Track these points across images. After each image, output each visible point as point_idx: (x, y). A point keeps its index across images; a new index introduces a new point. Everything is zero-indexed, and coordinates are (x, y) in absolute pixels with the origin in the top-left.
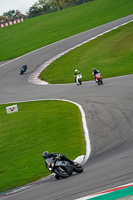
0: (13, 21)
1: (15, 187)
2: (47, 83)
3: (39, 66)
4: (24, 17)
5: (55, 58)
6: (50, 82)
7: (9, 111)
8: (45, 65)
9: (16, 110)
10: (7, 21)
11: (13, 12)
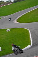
0: (9, 4)
1: (9, 54)
2: (19, 23)
3: (16, 18)
4: (13, 3)
5: (21, 15)
6: (20, 23)
7: (7, 31)
8: (18, 17)
9: (9, 31)
10: (7, 4)
11: (9, 1)
